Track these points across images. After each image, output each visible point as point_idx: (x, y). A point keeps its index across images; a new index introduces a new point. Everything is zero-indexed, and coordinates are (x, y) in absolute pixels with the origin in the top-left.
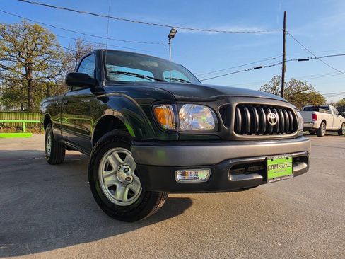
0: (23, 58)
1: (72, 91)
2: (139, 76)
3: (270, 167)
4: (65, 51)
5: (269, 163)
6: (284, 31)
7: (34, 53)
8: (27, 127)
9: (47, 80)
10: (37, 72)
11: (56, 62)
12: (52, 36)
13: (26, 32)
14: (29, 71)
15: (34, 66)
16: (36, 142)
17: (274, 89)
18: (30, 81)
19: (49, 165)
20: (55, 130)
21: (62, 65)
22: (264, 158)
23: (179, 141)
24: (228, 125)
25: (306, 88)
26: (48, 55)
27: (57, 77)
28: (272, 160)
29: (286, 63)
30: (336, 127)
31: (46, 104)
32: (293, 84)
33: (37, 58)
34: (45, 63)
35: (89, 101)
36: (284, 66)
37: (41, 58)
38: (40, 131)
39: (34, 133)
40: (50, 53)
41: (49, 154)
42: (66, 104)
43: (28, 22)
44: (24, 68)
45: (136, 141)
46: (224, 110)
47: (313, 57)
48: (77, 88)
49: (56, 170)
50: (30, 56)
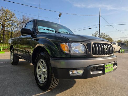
0: (1, 22)
1: (23, 36)
2: (51, 31)
3: (105, 68)
4: (18, 20)
5: (105, 66)
6: (100, 15)
7: (6, 20)
8: (2, 49)
9: (11, 31)
10: (7, 28)
11: (15, 24)
12: (13, 14)
13: (3, 12)
14: (4, 27)
15: (6, 25)
16: (6, 56)
17: (96, 36)
18: (4, 31)
19: (12, 65)
20: (15, 51)
21: (17, 25)
22: (103, 64)
23: (71, 58)
24: (90, 51)
25: (107, 36)
26: (12, 21)
27: (15, 30)
28: (106, 65)
29: (100, 27)
30: (118, 50)
31: (11, 41)
32: (102, 35)
33: (7, 22)
34: (10, 24)
35: (30, 40)
36: (100, 28)
37: (9, 22)
38: (8, 51)
39: (5, 52)
40: (12, 20)
41: (12, 61)
42: (20, 41)
43: (4, 8)
44: (2, 26)
45: (52, 57)
46: (88, 45)
47: (109, 25)
48: (25, 35)
49: (15, 68)
50: (4, 21)
